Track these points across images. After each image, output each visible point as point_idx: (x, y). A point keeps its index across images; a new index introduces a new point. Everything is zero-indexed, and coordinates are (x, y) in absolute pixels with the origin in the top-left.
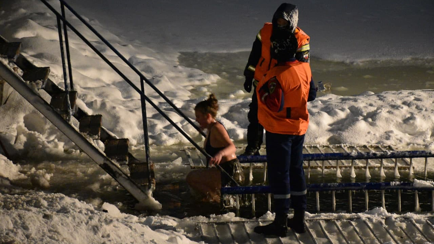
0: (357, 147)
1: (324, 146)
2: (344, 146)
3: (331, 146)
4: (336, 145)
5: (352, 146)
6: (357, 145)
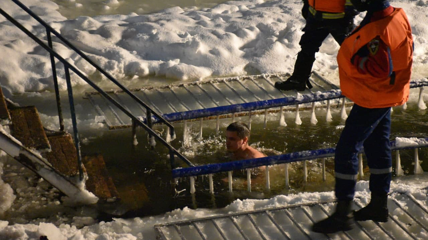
0: (280, 76)
1: (244, 79)
2: (267, 77)
3: (252, 77)
4: (258, 76)
5: (274, 76)
6: (280, 74)
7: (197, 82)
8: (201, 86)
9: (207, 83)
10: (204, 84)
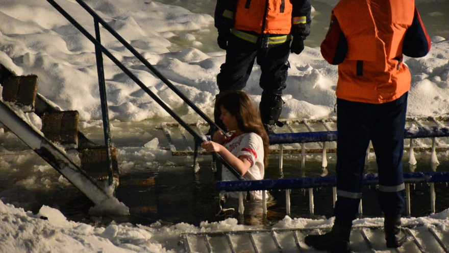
0: (419, 119)
5: (411, 119)
6: (419, 117)
7: (306, 119)
8: (308, 124)
9: (317, 121)
10: (315, 122)
